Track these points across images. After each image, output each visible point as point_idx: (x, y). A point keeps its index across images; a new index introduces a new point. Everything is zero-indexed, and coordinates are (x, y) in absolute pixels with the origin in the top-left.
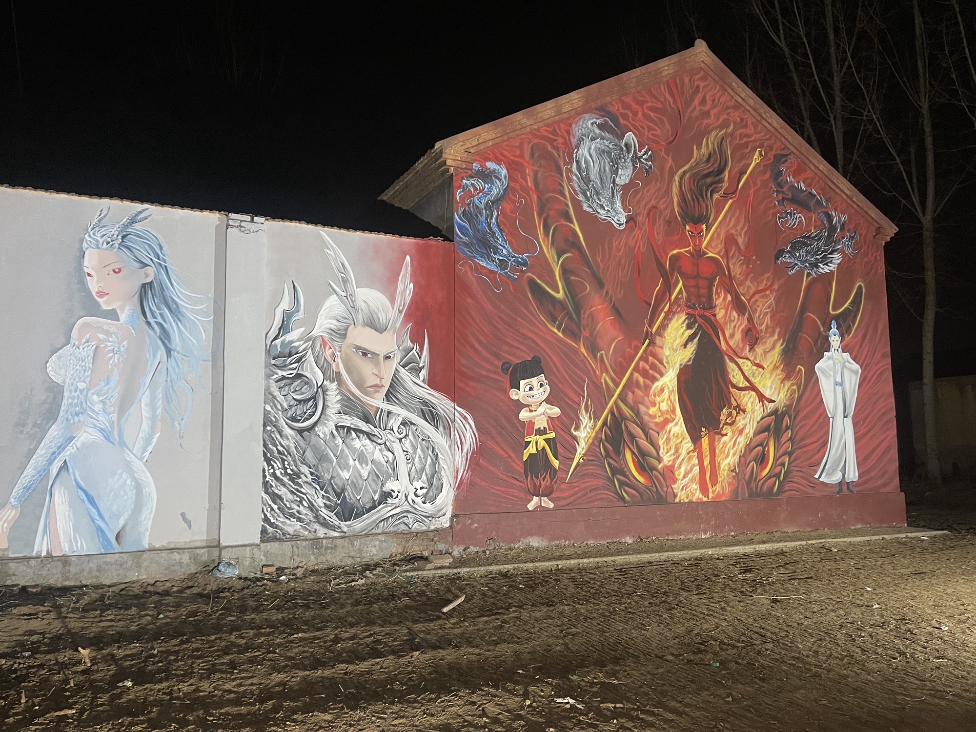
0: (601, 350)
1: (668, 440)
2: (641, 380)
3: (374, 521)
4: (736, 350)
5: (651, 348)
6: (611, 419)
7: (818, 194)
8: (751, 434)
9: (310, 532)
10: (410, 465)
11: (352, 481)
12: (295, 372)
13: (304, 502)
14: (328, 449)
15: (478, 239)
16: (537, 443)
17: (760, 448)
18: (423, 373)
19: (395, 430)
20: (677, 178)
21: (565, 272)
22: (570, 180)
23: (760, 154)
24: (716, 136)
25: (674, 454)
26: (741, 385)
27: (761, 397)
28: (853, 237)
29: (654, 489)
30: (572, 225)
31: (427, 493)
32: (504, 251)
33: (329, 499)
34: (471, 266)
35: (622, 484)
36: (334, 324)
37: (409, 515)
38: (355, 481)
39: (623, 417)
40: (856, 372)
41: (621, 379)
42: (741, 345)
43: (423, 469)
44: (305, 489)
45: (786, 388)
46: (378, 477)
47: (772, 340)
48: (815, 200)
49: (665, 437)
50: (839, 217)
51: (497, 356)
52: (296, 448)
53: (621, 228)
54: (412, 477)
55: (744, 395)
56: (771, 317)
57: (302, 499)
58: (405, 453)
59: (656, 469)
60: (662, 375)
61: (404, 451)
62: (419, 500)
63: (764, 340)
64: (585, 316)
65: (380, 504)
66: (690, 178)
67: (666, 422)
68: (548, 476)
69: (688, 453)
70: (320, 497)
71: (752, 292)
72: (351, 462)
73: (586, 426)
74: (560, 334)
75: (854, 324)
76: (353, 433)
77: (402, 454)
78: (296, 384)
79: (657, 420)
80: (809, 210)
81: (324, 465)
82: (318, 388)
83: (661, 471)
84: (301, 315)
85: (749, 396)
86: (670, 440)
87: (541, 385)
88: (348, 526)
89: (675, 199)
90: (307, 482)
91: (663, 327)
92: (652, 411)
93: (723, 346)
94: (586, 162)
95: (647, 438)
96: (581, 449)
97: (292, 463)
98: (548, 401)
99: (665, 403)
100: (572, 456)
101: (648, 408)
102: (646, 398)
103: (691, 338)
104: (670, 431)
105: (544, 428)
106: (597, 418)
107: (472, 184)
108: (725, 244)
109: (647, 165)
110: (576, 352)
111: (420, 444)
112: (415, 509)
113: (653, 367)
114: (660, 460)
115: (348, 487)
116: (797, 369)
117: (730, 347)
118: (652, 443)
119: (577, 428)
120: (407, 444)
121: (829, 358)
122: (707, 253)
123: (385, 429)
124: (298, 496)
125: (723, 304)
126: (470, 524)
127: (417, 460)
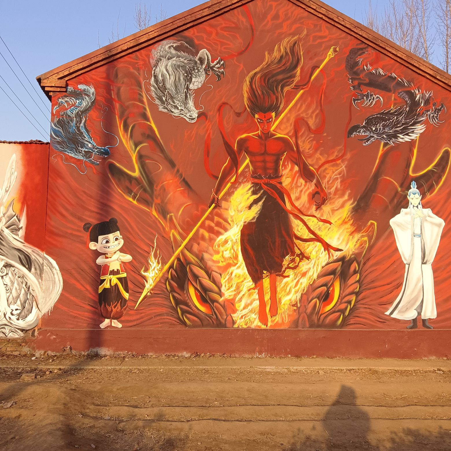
0: (171, 213)
1: (230, 280)
2: (206, 235)
4: (302, 210)
5: (216, 210)
6: (177, 263)
7: (399, 76)
8: (315, 276)
10: (8, 294)
15: (69, 139)
16: (110, 280)
17: (325, 288)
18: (21, 233)
20: (248, 79)
21: (141, 157)
22: (148, 90)
23: (335, 51)
24: (288, 42)
25: (235, 291)
26: (305, 237)
27: (327, 247)
28: (440, 110)
29: (214, 317)
30: (149, 123)
31: (20, 313)
32: (90, 145)
34: (62, 157)
35: (184, 312)
37: (6, 327)
39: (189, 263)
40: (439, 225)
41: (188, 234)
42: (307, 205)
43: (18, 297)
45: (356, 239)
47: (341, 200)
48: (395, 82)
49: (227, 277)
50: (423, 94)
51: (80, 219)
53: (193, 122)
54: (9, 302)
55: (309, 245)
56: (341, 182)
58: (5, 286)
59: (217, 302)
60: (226, 230)
61: (4, 284)
62: (14, 318)
63: (333, 201)
64: (157, 189)
66: (261, 78)
67: (229, 266)
68: (119, 304)
69: (249, 290)
71: (321, 162)
73: (154, 269)
74: (135, 202)
75: (437, 184)
79: (221, 264)
80: (389, 90)
83: (222, 303)
85: (314, 246)
86: (232, 279)
87: (117, 239)
89: (246, 95)
91: (230, 193)
92: (216, 257)
93: (288, 206)
94: (163, 75)
95: (210, 278)
96: (149, 285)
98: (121, 250)
99: (228, 251)
100: (140, 290)
101: (212, 255)
102: (210, 248)
103: (256, 202)
104: (232, 273)
105: (118, 270)
106: (164, 263)
107: (66, 101)
108: (295, 125)
109: (219, 72)
110: (149, 215)
111: (17, 280)
112: (11, 323)
113: (218, 224)
114: (221, 294)
116: (369, 223)
117: (296, 208)
118: (214, 282)
119: (146, 270)
120: (7, 280)
121: (406, 214)
122: (275, 135)
125: (290, 174)
126: (50, 336)
127: (14, 291)
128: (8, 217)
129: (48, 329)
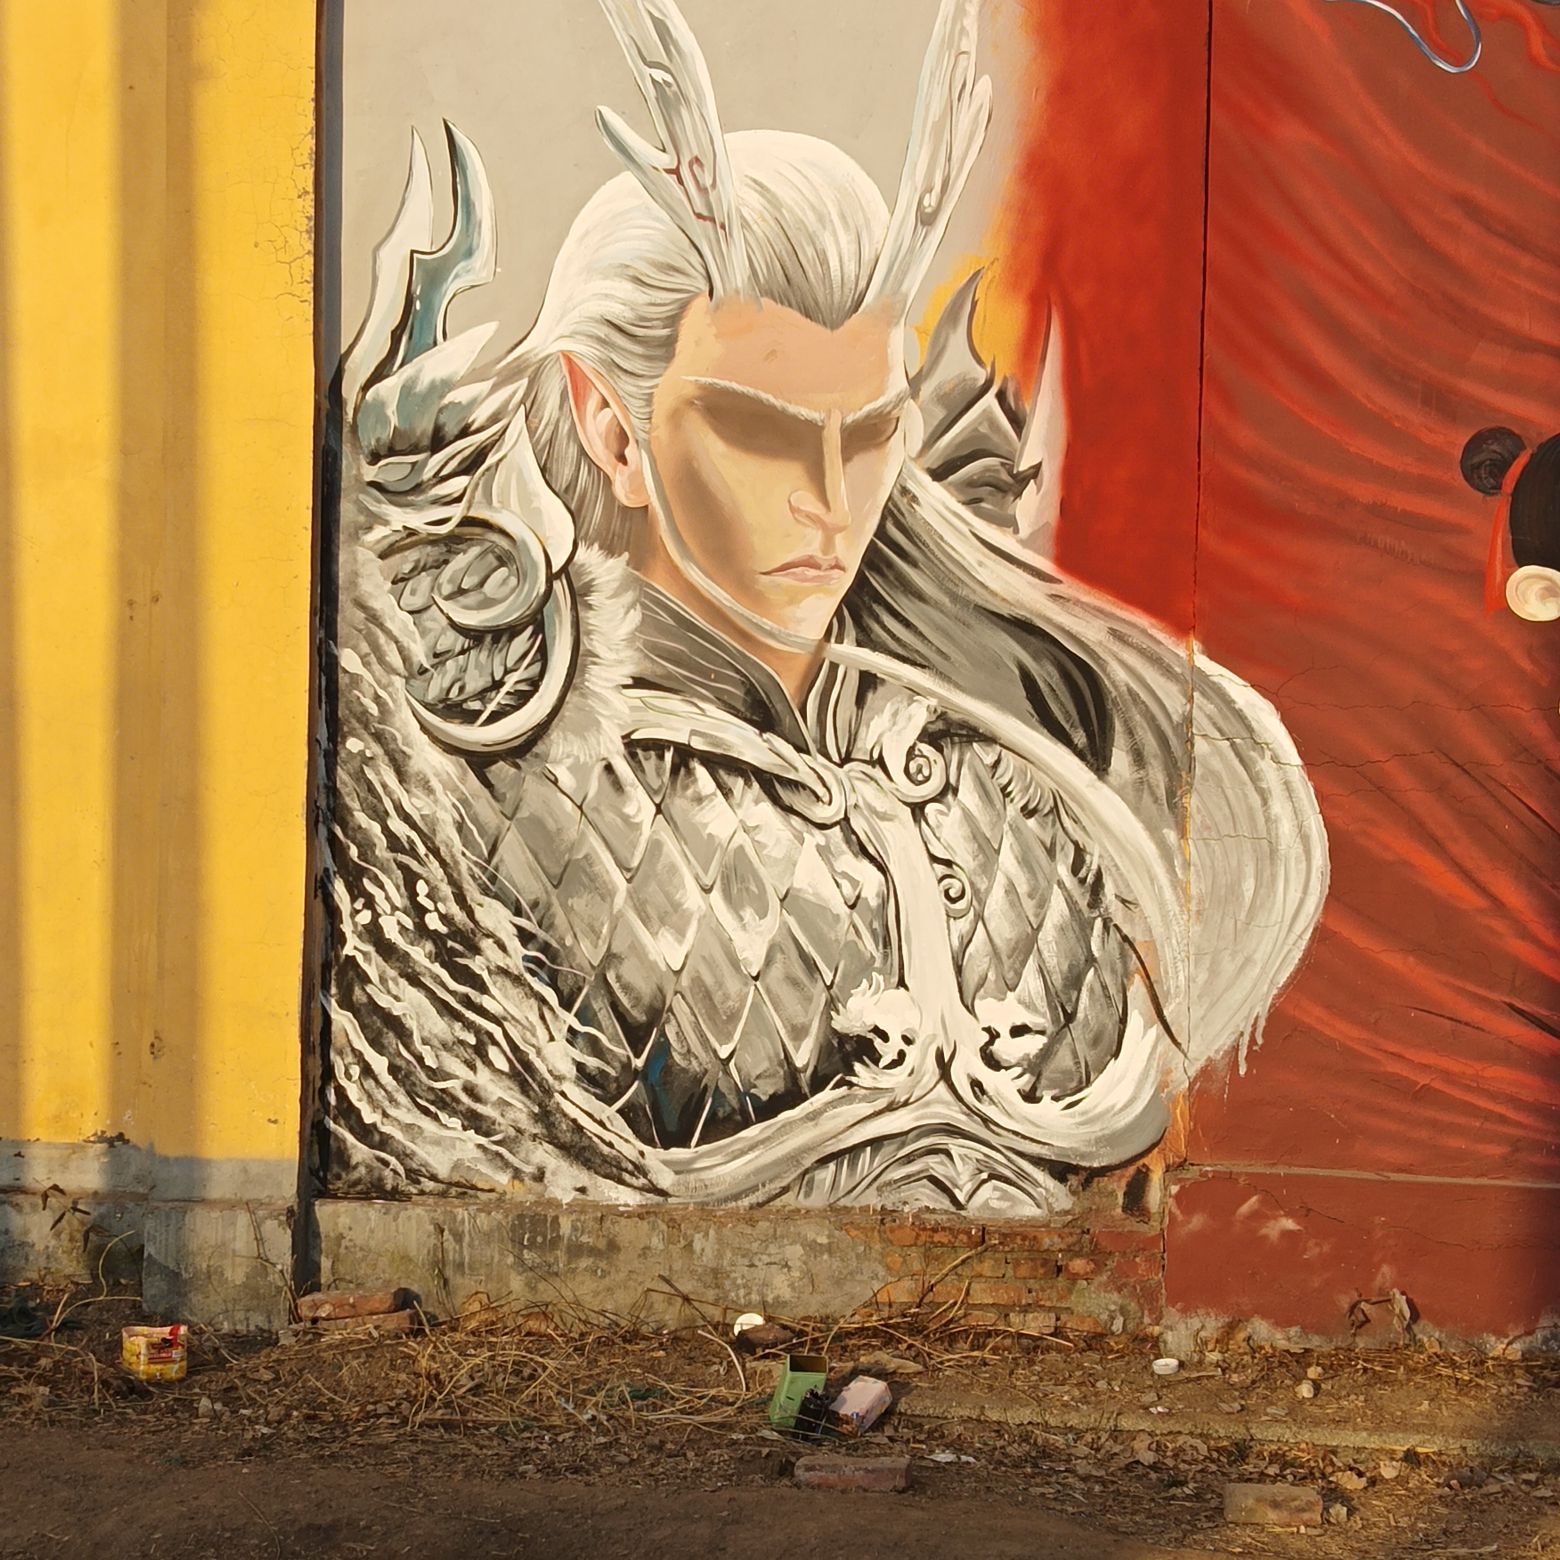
3: (793, 1158)
9: (517, 1174)
10: (962, 926)
11: (697, 981)
12: (457, 512)
13: (493, 1053)
14: (595, 842)
18: (1035, 507)
19: (896, 764)
31: (1046, 1054)
33: (595, 1047)
36: (621, 300)
37: (955, 1145)
38: (709, 980)
43: (1027, 944)
44: (500, 998)
46: (811, 967)
52: (460, 827)
54: (971, 977)
57: (483, 1042)
58: (941, 869)
61: (934, 859)
62: (1005, 1085)
65: (818, 1084)
70: (561, 1035)
72: (692, 898)
76: (701, 771)
77: (930, 873)
78: (459, 561)
81: (578, 903)
82: (551, 578)
84: (479, 268)
88: (680, 1168)
90: (504, 972)
97: (446, 890)
111: (1016, 831)
112: (986, 1121)
115: (680, 1006)
120: (949, 827)
123: (846, 759)
124: (469, 1026)
126: (1256, 1216)
127: (996, 902)
128: (942, 398)
129: (1241, 1167)
